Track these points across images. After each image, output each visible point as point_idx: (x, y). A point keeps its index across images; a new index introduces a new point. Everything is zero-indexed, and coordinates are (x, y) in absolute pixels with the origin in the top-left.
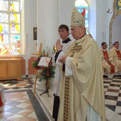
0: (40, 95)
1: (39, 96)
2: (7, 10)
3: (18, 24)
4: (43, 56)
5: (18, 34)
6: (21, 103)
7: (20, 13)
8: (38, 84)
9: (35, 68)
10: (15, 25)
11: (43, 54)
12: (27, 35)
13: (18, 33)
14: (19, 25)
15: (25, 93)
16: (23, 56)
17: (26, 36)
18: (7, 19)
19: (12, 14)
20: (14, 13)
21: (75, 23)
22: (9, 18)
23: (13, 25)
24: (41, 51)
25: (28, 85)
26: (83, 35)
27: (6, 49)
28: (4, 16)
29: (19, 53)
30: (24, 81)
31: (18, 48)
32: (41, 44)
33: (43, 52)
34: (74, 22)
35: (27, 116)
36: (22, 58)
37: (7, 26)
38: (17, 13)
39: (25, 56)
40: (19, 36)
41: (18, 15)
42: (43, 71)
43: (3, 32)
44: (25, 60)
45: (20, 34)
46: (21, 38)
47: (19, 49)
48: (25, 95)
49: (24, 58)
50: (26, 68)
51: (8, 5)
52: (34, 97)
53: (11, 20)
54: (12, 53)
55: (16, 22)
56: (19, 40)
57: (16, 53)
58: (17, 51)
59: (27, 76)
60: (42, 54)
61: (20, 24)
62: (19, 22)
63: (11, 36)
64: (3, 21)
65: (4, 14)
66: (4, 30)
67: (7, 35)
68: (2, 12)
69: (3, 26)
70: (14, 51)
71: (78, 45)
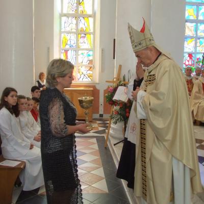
0: (115, 145)
1: (113, 146)
2: (74, 12)
3: (90, 34)
4: (122, 85)
5: (89, 50)
6: (85, 153)
7: (93, 16)
8: (113, 129)
9: (110, 104)
10: (86, 35)
11: (122, 83)
12: (103, 51)
13: (90, 48)
14: (92, 36)
15: (94, 140)
16: (97, 84)
17: (102, 53)
18: (74, 26)
19: (81, 18)
20: (85, 16)
22: (77, 24)
23: (82, 35)
24: (119, 77)
25: (101, 129)
28: (70, 22)
29: (90, 80)
30: (96, 123)
31: (89, 72)
32: (120, 66)
33: (122, 79)
34: (136, 46)
35: (92, 172)
36: (94, 87)
37: (73, 37)
38: (90, 16)
39: (99, 84)
40: (91, 53)
41: (91, 20)
42: (121, 108)
43: (68, 47)
44: (99, 91)
45: (93, 49)
46: (94, 56)
47: (91, 72)
48: (94, 144)
49: (98, 87)
50: (100, 104)
51: (75, 5)
52: (106, 148)
53: (79, 28)
54: (81, 80)
55: (88, 31)
56: (91, 58)
57: (87, 80)
58: (87, 77)
59: (101, 116)
60: (120, 82)
61: (94, 33)
62: (92, 31)
63: (80, 52)
64: (68, 29)
65: (70, 18)
66: (69, 43)
67: (73, 51)
68: (67, 15)
69: (68, 38)
70: (83, 75)
71: (152, 74)
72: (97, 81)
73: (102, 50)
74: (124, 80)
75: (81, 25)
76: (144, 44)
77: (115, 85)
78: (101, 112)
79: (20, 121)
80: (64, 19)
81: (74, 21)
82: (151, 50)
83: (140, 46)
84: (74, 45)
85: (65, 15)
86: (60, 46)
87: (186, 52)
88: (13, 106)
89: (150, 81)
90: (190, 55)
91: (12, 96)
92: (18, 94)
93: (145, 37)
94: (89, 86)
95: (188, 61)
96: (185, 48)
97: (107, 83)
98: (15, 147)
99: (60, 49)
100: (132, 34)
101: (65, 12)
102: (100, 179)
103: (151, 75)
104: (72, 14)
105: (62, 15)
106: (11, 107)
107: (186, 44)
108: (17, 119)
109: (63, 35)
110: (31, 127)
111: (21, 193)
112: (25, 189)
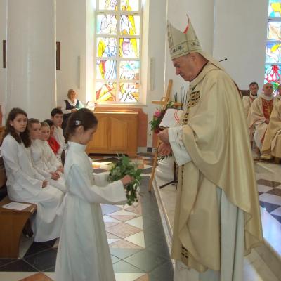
0: (161, 187)
1: (159, 189)
2: (114, 9)
3: (135, 38)
4: (172, 107)
7: (141, 13)
10: (129, 39)
11: (173, 104)
13: (135, 57)
14: (138, 40)
16: (144, 106)
17: (151, 64)
18: (114, 28)
19: (124, 17)
20: (129, 14)
21: (177, 53)
22: (118, 25)
23: (125, 40)
24: (169, 96)
26: (199, 69)
27: (110, 90)
28: (109, 21)
29: (135, 101)
30: (141, 159)
31: (134, 90)
32: (171, 82)
33: (173, 99)
34: (174, 51)
36: (140, 111)
37: (113, 43)
38: (136, 14)
39: (146, 106)
41: (137, 18)
43: (105, 56)
44: (147, 115)
45: (139, 60)
46: (140, 68)
47: (137, 91)
49: (145, 111)
50: (148, 133)
52: (150, 192)
53: (121, 30)
54: (123, 100)
55: (132, 34)
56: (137, 71)
57: (131, 101)
58: (132, 96)
59: (150, 149)
60: (170, 103)
61: (141, 37)
62: (138, 34)
63: (122, 63)
64: (106, 31)
65: (108, 16)
66: (107, 50)
67: (112, 61)
68: (104, 13)
69: (106, 43)
70: (125, 95)
71: (195, 90)
72: (144, 102)
73: (152, 60)
74: (176, 101)
75: (124, 27)
76: (185, 49)
77: (163, 107)
78: (150, 144)
79: (32, 153)
80: (100, 17)
81: (114, 21)
82: (194, 58)
83: (180, 52)
84: (114, 54)
85: (102, 12)
86: (95, 55)
87: (269, 64)
88: (21, 133)
89: (193, 100)
90: (275, 68)
91: (19, 121)
92: (29, 118)
93: (187, 39)
94: (134, 110)
95: (272, 76)
96: (267, 57)
97: (153, 104)
98: (24, 186)
99: (95, 59)
100: (170, 35)
101: (102, 8)
102: (136, 231)
103: (194, 93)
104: (112, 11)
105: (97, 12)
106: (19, 134)
107: (268, 52)
108: (28, 150)
109: (99, 39)
110: (48, 161)
111: (32, 245)
112: (37, 240)
